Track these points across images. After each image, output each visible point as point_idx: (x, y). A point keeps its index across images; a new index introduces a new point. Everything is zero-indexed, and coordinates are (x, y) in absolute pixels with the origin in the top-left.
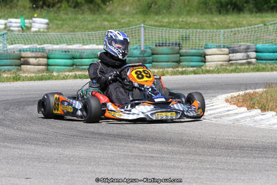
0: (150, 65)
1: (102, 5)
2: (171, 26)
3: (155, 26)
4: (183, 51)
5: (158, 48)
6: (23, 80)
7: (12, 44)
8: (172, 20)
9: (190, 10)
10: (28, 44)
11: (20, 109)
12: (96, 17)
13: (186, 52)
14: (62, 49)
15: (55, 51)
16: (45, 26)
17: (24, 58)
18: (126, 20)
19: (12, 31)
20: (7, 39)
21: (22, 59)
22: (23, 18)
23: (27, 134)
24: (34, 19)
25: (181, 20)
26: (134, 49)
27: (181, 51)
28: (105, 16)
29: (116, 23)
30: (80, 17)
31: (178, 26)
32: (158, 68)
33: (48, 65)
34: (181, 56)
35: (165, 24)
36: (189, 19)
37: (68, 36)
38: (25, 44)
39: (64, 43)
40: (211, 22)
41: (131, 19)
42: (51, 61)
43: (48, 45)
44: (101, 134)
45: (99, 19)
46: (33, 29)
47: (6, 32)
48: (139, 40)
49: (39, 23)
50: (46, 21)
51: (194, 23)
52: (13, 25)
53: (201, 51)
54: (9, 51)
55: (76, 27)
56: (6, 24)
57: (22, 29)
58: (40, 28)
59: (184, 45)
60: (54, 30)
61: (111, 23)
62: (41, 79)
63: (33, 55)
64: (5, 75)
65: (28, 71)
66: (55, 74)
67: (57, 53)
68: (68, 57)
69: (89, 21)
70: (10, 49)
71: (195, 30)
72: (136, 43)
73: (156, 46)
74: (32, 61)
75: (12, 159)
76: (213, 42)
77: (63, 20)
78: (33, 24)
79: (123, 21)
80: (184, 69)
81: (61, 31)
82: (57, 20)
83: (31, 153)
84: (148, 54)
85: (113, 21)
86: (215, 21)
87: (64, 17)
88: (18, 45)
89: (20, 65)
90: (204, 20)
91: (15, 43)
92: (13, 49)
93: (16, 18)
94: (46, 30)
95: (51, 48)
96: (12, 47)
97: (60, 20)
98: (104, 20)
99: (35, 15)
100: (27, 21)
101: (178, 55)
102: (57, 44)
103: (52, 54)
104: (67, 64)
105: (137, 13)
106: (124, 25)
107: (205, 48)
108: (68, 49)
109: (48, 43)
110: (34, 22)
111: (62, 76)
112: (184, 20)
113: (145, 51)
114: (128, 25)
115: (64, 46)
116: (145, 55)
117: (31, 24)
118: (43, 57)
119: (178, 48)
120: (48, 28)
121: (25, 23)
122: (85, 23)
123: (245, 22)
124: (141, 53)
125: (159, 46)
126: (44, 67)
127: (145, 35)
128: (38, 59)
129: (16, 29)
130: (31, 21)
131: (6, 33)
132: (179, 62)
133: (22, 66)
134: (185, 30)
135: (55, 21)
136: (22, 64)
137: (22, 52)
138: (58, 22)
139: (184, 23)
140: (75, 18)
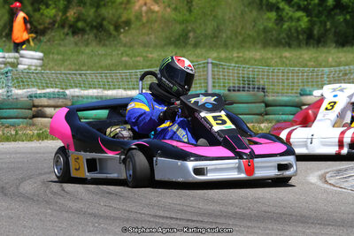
1: (114, 33)
4: (270, 98)
8: (223, 56)
9: (243, 41)
12: (109, 49)
13: (274, 100)
16: (38, 62)
18: (155, 55)
21: (34, 109)
24: (22, 52)
25: (235, 55)
27: (267, 98)
28: (122, 49)
29: (138, 59)
30: (88, 50)
34: (267, 105)
36: (249, 54)
40: (281, 57)
41: (163, 54)
43: (72, 90)
46: (20, 67)
49: (30, 58)
50: (40, 54)
51: (256, 60)
53: (297, 99)
55: (84, 65)
58: (31, 65)
59: (270, 90)
61: (134, 59)
71: (286, 68)
73: (229, 90)
74: (49, 111)
77: (63, 55)
78: (21, 59)
79: (149, 55)
82: (53, 53)
85: (135, 56)
86: (285, 57)
87: (62, 49)
89: (31, 118)
90: (270, 55)
97: (58, 54)
98: (122, 55)
101: (263, 105)
103: (77, 101)
105: (166, 45)
107: (301, 95)
110: (22, 57)
112: (241, 54)
117: (17, 59)
119: (262, 94)
122: (97, 59)
123: (330, 59)
127: (213, 75)
130: (17, 55)
132: (263, 114)
133: (35, 119)
135: (51, 56)
136: (34, 116)
137: (34, 99)
138: (56, 57)
139: (241, 59)
140: (79, 51)
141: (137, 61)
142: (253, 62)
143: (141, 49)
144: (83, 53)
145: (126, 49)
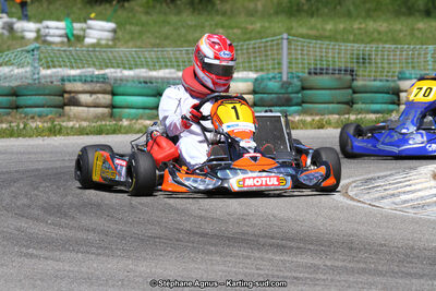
0: (300, 108)
2: (339, 37)
3: (309, 37)
4: (359, 83)
5: (314, 77)
6: (68, 134)
7: (49, 67)
8: (341, 26)
10: (78, 68)
11: (58, 187)
12: (202, 19)
13: (365, 86)
14: (139, 78)
15: (127, 81)
16: (109, 35)
17: (70, 92)
18: (258, 26)
19: (50, 43)
20: (40, 60)
21: (66, 95)
22: (69, 20)
23: (70, 233)
24: (90, 22)
25: (356, 26)
26: (270, 79)
27: (355, 83)
28: (218, 18)
29: (235, 31)
30: (174, 19)
31: (351, 38)
32: (312, 114)
33: (113, 106)
34: (354, 92)
35: (327, 34)
36: (371, 25)
37: (151, 55)
38: (72, 67)
39: (142, 66)
41: (267, 24)
42: (119, 100)
43: (112, 70)
44: (204, 235)
45: (207, 23)
46: (88, 41)
47: (37, 45)
48: (279, 63)
49: (99, 30)
50: (111, 25)
51: (379, 33)
52: (52, 31)
53: (392, 84)
54: (43, 81)
55: (166, 38)
56: (38, 31)
57: (69, 40)
58: (99, 40)
59: (360, 73)
60: (126, 42)
61: (230, 31)
62: (100, 132)
63: (87, 87)
64: (34, 125)
65: (78, 118)
66: (125, 123)
67: (129, 84)
68: (149, 92)
69: (191, 27)
70: (45, 77)
71: (381, 46)
72: (274, 69)
73: (310, 73)
74: (84, 98)
75: (42, 280)
76: (413, 67)
77: (143, 25)
78: (88, 31)
79: (250, 27)
80: (359, 116)
81: (139, 43)
82: (131, 24)
83: (76, 269)
84: (295, 89)
85: (232, 28)
86: (418, 29)
87: (144, 18)
88: (59, 69)
89: (62, 106)
90: (398, 27)
91: (54, 67)
92: (51, 76)
93: (58, 20)
94: (110, 43)
95: (119, 75)
96: (49, 72)
97: (137, 25)
98: (216, 25)
99: (93, 15)
100: (77, 25)
101: (350, 91)
102: (130, 69)
103: (120, 86)
104: (148, 105)
105: (277, 13)
106: (253, 35)
107: (400, 79)
108: (151, 78)
109: (113, 67)
110: (89, 28)
111: (137, 126)
112: (363, 26)
113: (290, 84)
114: (261, 34)
115: (143, 72)
116: (290, 90)
117: (84, 30)
118: (104, 92)
119: (349, 77)
120: (114, 39)
121: (73, 29)
122: (183, 31)
124: (282, 86)
125: (316, 74)
126: (106, 110)
127: (289, 54)
128: (94, 96)
129: (58, 39)
130: (84, 25)
131: (38, 48)
132: (351, 103)
133: (67, 108)
134: (362, 46)
135: (128, 27)
136: (65, 105)
137: (66, 83)
138: (133, 28)
139: (363, 31)
140: (164, 22)
141: (234, 34)
142: (376, 35)
143: (242, 19)
144: (169, 23)
145: (223, 19)
